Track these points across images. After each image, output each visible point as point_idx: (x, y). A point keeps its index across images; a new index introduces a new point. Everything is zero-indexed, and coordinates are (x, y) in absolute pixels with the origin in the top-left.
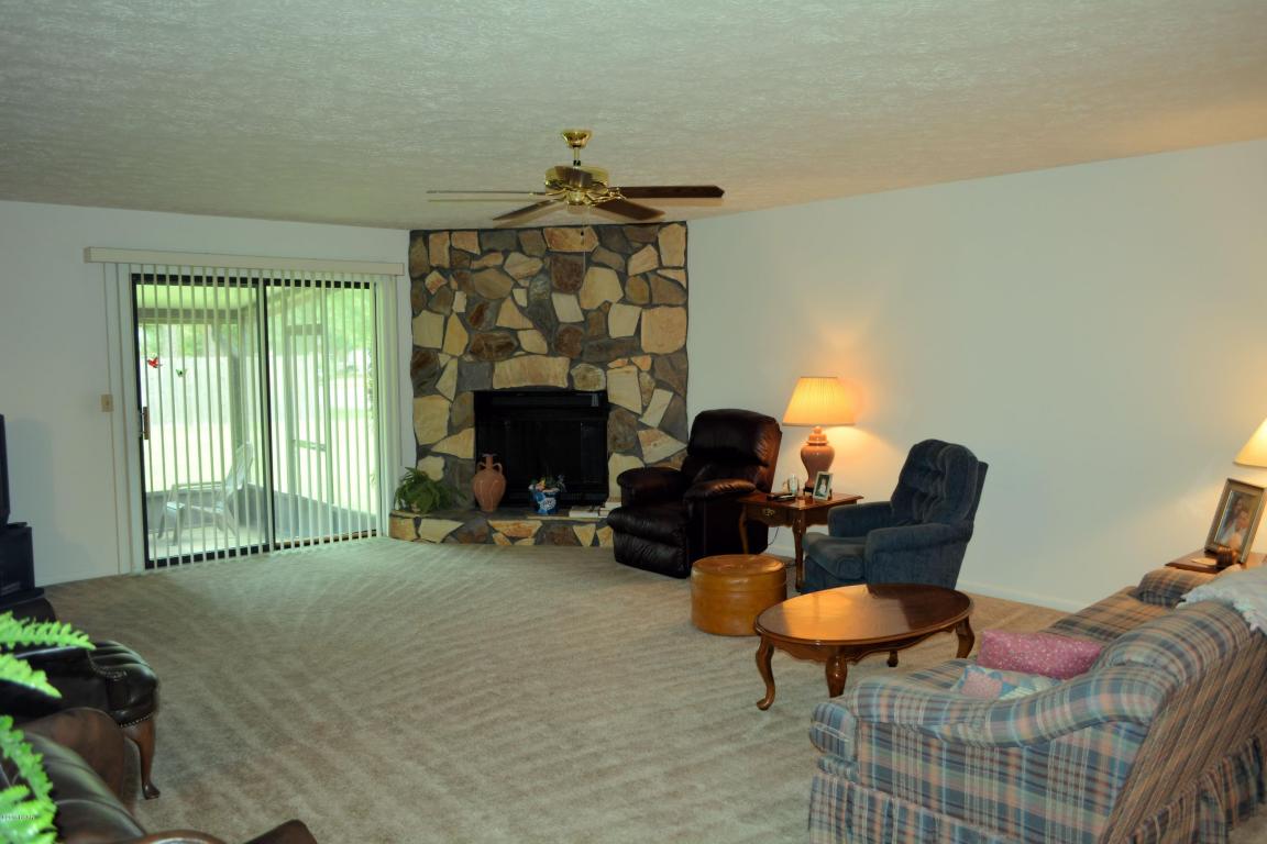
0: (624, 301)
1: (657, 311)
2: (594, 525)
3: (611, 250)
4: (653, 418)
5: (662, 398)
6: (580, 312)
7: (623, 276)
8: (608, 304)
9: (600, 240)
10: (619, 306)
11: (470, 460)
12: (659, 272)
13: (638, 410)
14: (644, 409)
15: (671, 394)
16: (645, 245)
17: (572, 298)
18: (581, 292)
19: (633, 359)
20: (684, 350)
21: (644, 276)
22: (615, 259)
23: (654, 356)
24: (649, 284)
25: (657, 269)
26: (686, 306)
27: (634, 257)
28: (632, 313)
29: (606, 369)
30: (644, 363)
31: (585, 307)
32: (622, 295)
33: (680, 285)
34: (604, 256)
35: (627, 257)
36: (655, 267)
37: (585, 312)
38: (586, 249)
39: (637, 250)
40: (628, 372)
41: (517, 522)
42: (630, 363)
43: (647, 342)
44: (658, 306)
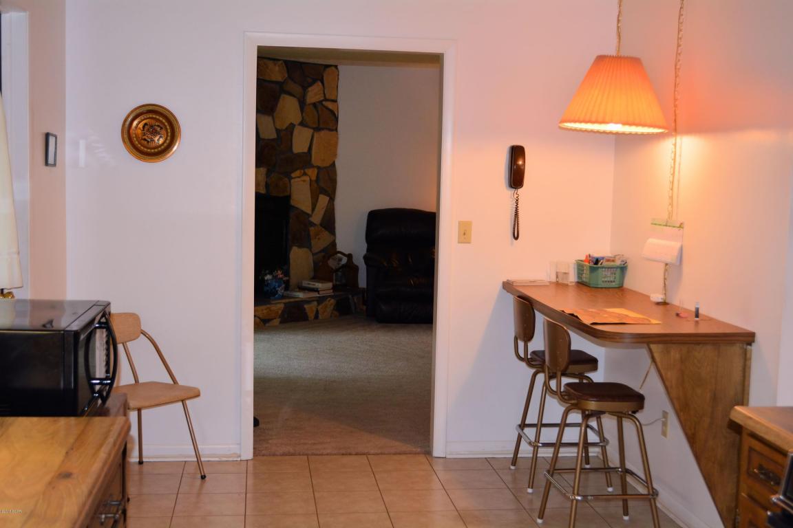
0: (302, 124)
1: (323, 133)
3: (295, 82)
4: (317, 218)
5: (323, 200)
6: (274, 131)
7: (302, 103)
8: (292, 126)
9: (288, 72)
10: (300, 127)
12: (324, 103)
13: (309, 211)
14: (313, 210)
15: (328, 198)
16: (314, 81)
17: (270, 119)
18: (275, 114)
19: (306, 170)
20: (333, 165)
21: (314, 105)
22: (297, 89)
23: (318, 168)
24: (318, 111)
25: (322, 101)
26: (336, 130)
27: (310, 89)
28: (307, 133)
29: (290, 178)
30: (312, 173)
31: (278, 127)
32: (301, 119)
33: (334, 114)
34: (292, 86)
35: (305, 88)
36: (322, 99)
37: (278, 131)
38: (280, 79)
39: (310, 85)
40: (304, 181)
41: (268, 306)
42: (305, 174)
43: (316, 159)
44: (323, 129)
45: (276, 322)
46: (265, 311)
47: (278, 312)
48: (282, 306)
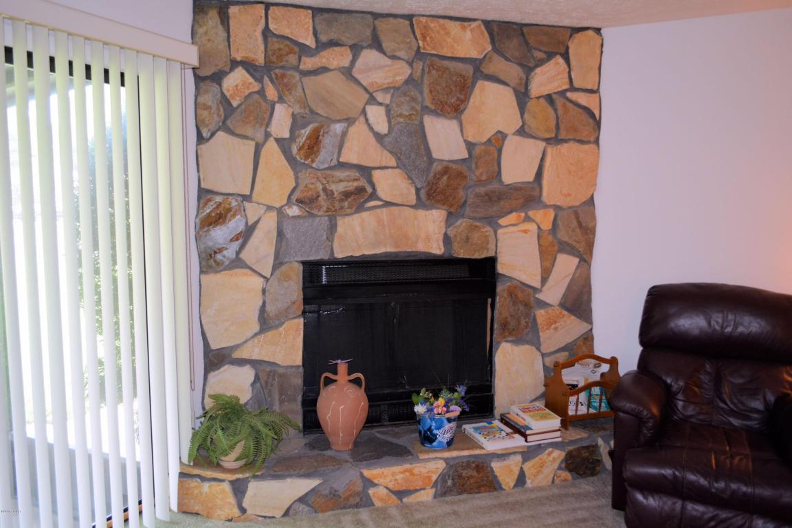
0: (522, 132)
1: (564, 148)
2: (519, 458)
3: (507, 59)
4: (553, 293)
5: (566, 265)
6: (463, 145)
7: (522, 97)
8: (500, 137)
9: (493, 42)
10: (518, 138)
11: (298, 367)
12: (569, 94)
13: (536, 283)
14: (544, 280)
15: (576, 260)
16: (550, 56)
17: (454, 124)
18: (464, 117)
19: (531, 213)
20: (591, 202)
21: (549, 98)
22: (512, 71)
23: (557, 208)
24: (556, 110)
25: (566, 90)
26: (597, 142)
27: (538, 70)
28: (533, 148)
29: (496, 227)
30: (544, 218)
31: (470, 139)
32: (521, 124)
33: (592, 115)
34: (499, 66)
35: (529, 70)
36: (566, 87)
37: (470, 146)
38: (474, 54)
39: (541, 63)
40: (525, 231)
41: (407, 466)
42: (528, 219)
43: (551, 192)
44: (565, 141)
45: (427, 495)
46: (399, 477)
47: (429, 478)
48: (441, 465)
